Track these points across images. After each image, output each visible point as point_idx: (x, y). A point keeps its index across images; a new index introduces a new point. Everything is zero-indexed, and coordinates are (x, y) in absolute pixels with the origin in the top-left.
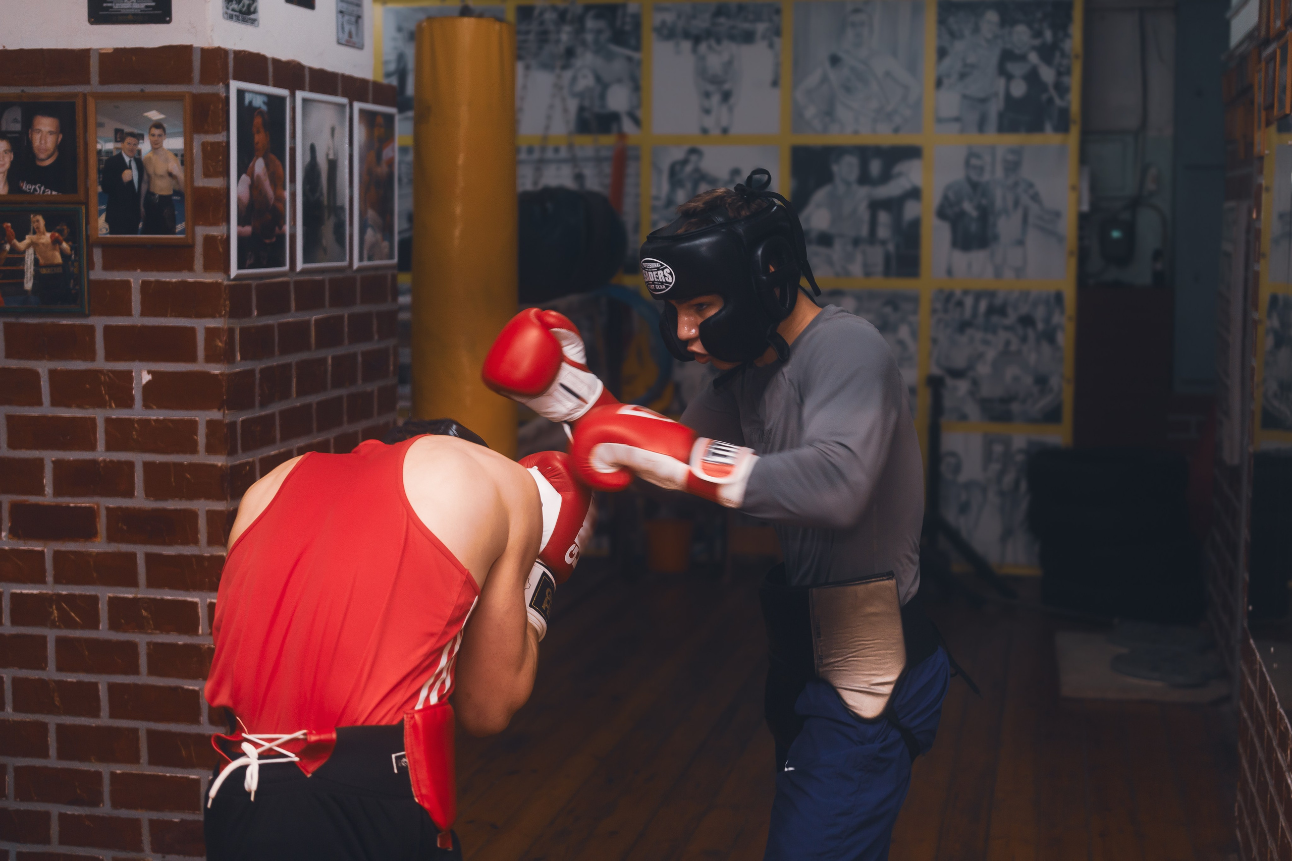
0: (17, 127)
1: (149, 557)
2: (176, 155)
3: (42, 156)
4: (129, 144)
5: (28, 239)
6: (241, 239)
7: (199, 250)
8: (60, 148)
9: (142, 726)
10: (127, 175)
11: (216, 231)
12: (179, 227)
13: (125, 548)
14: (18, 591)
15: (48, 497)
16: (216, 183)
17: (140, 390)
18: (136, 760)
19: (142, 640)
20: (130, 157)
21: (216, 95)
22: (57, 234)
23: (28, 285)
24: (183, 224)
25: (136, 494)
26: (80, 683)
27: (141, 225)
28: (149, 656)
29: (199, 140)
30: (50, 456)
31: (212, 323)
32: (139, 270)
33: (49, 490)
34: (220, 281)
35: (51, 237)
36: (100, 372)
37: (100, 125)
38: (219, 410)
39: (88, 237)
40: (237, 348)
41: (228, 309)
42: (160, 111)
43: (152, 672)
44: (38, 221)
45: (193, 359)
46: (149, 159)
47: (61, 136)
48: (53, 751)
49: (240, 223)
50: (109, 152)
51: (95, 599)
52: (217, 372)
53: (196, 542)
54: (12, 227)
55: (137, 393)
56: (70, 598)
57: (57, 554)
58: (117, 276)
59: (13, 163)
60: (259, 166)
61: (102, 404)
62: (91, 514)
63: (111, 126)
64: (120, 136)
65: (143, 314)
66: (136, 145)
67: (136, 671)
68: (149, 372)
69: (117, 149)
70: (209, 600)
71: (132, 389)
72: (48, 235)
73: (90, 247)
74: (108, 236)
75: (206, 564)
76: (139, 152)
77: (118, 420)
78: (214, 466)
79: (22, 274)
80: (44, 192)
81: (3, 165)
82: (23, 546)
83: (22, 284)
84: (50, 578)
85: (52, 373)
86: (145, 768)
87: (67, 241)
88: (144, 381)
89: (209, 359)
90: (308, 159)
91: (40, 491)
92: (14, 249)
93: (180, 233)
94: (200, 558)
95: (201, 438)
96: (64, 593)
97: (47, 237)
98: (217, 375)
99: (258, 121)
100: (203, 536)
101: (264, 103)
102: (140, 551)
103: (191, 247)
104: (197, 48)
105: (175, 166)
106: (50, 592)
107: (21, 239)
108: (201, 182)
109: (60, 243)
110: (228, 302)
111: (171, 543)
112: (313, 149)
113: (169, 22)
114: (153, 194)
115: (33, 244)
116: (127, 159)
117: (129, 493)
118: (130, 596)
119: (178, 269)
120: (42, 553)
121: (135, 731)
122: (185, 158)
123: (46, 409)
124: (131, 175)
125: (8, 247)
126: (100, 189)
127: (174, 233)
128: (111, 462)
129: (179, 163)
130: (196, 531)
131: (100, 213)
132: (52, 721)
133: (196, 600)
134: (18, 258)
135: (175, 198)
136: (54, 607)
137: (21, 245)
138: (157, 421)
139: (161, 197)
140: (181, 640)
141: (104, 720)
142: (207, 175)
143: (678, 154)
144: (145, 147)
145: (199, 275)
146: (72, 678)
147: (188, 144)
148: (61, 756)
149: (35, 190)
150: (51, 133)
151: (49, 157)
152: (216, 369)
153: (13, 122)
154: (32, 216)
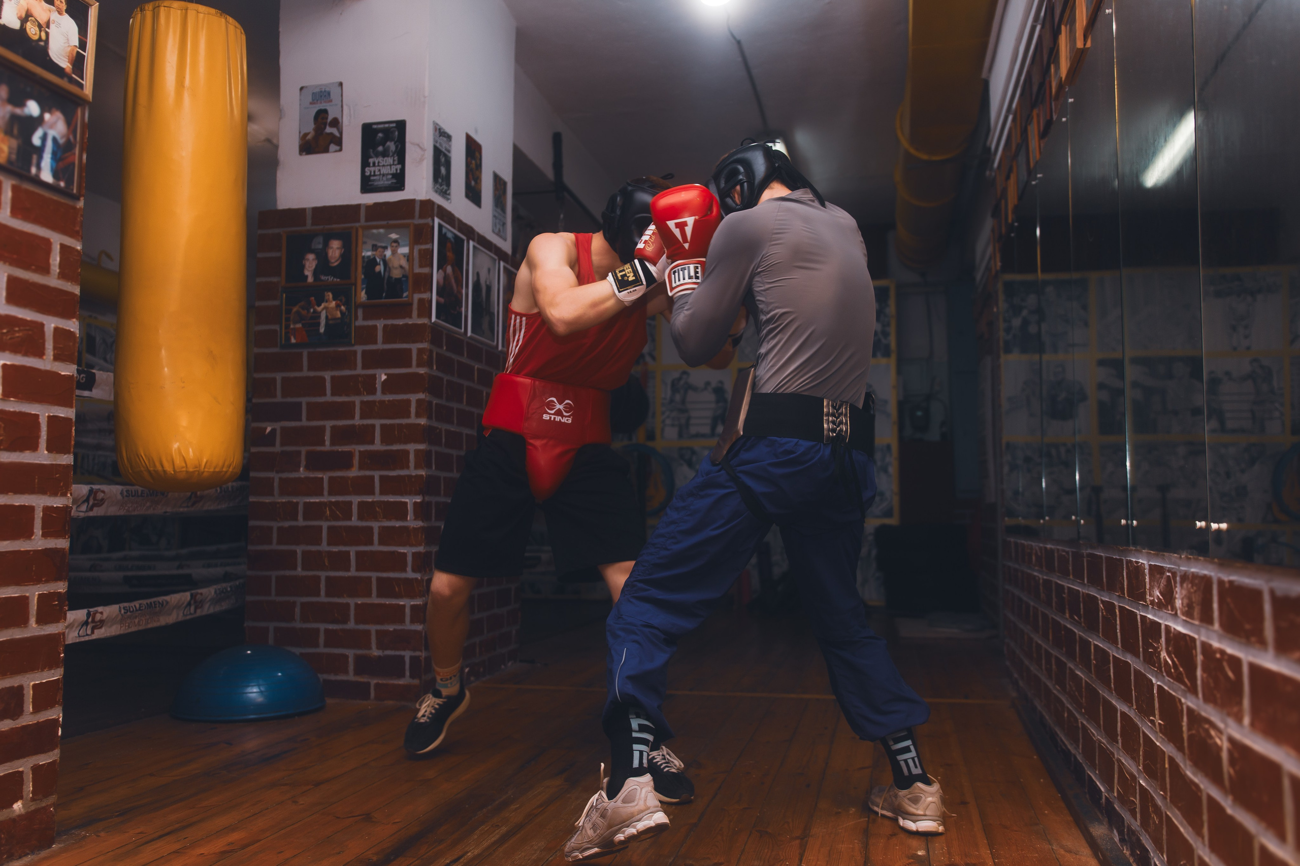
0: (320, 246)
1: (381, 477)
2: (405, 256)
3: (333, 261)
4: (380, 252)
5: (323, 306)
6: (438, 303)
7: (415, 306)
8: (343, 256)
9: (374, 575)
10: (378, 269)
11: (425, 296)
12: (405, 295)
13: (368, 473)
14: (308, 500)
15: (327, 446)
16: (426, 270)
17: (381, 384)
18: (369, 595)
19: (375, 525)
20: (380, 258)
21: (427, 224)
22: (339, 302)
23: (322, 330)
24: (407, 293)
25: (376, 442)
26: (340, 552)
27: (384, 295)
28: (380, 534)
29: (417, 248)
30: (329, 424)
31: (421, 346)
32: (382, 319)
33: (327, 443)
34: (426, 322)
35: (336, 303)
36: (359, 376)
37: (364, 243)
38: (423, 393)
39: (355, 303)
40: (434, 362)
41: (430, 338)
42: (397, 233)
43: (381, 543)
44: (329, 295)
45: (410, 366)
46: (390, 259)
47: (343, 250)
48: (323, 592)
49: (438, 294)
50: (369, 257)
51: (350, 504)
52: (423, 372)
53: (408, 467)
54: (315, 299)
55: (378, 386)
56: (337, 503)
57: (331, 478)
58: (370, 323)
59: (317, 266)
60: (449, 269)
61: (358, 393)
62: (350, 455)
63: (370, 243)
64: (375, 248)
65: (384, 343)
66: (384, 252)
67: (371, 543)
68: (385, 374)
69: (373, 255)
70: (414, 500)
71: (376, 384)
72: (334, 303)
73: (357, 307)
74: (366, 301)
75: (413, 480)
76: (385, 256)
77: (368, 402)
78: (419, 424)
79: (319, 324)
80: (333, 280)
81: (312, 266)
82: (312, 475)
83: (319, 330)
84: (326, 492)
85: (333, 378)
86: (375, 600)
87: (344, 305)
88: (383, 380)
89: (418, 365)
90: (475, 279)
91: (322, 443)
92: (315, 311)
93: (405, 298)
94: (410, 477)
95: (413, 410)
96: (333, 500)
97: (333, 304)
98: (422, 374)
99: (449, 245)
100: (412, 464)
101: (453, 237)
102: (377, 474)
103: (410, 304)
104: (418, 200)
105: (404, 262)
106: (326, 500)
107: (319, 305)
108: (417, 270)
109: (340, 307)
110: (430, 335)
111: (394, 469)
112: (478, 274)
113: (403, 190)
114: (392, 278)
115: (325, 308)
116: (378, 260)
117: (372, 442)
118: (370, 500)
119: (404, 317)
120: (322, 478)
121: (370, 578)
122: (409, 257)
123: (329, 398)
124: (380, 268)
125: (312, 310)
126: (363, 277)
127: (402, 298)
128: (363, 425)
129: (406, 260)
130: (408, 461)
131: (362, 290)
132: (323, 575)
133: (407, 500)
134: (317, 315)
135: (404, 279)
136: (327, 508)
137: (319, 309)
138: (389, 401)
139: (396, 279)
140: (398, 524)
141: (353, 573)
142: (421, 266)
143: (676, 375)
144: (388, 253)
145: (415, 320)
146: (335, 549)
147: (411, 250)
148: (328, 595)
149: (328, 279)
150: (338, 248)
151: (337, 261)
152: (422, 371)
153: (318, 244)
154: (326, 293)
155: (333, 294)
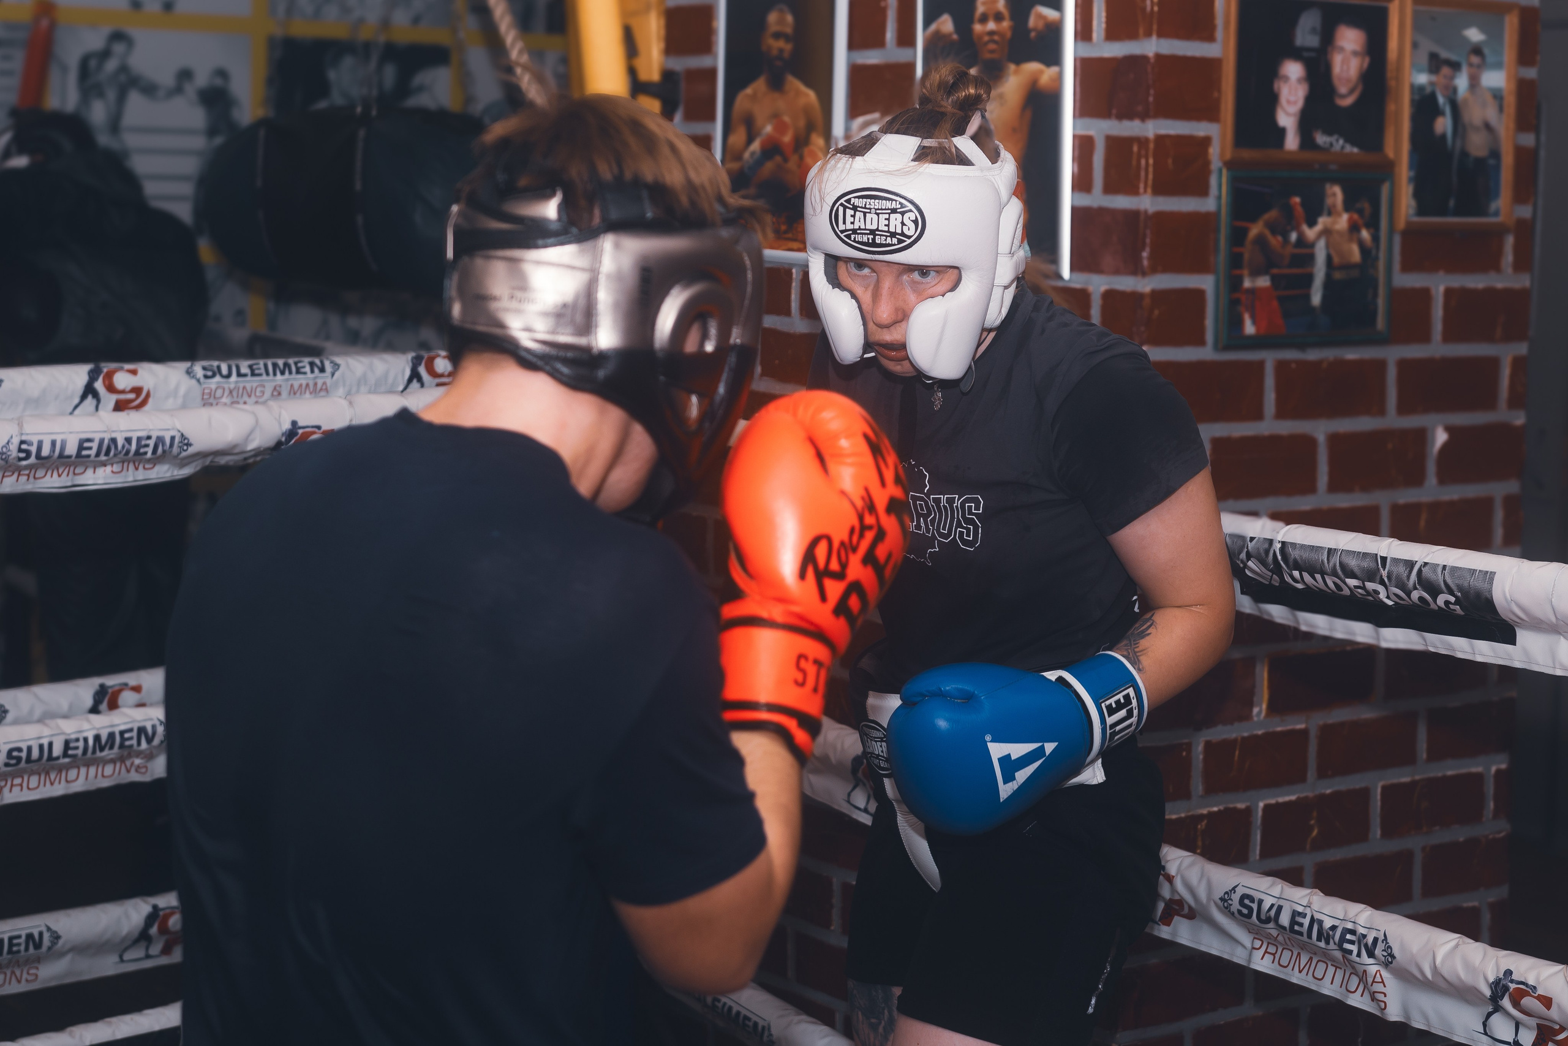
0: (1315, 42)
2: (1495, 97)
3: (1343, 90)
4: (1445, 77)
5: (1320, 224)
7: (1509, 239)
8: (1365, 76)
10: (1440, 125)
12: (1493, 207)
14: (1273, 801)
17: (1436, 455)
19: (1416, 845)
20: (1445, 97)
22: (1354, 213)
23: (1317, 298)
24: (1498, 201)
27: (1452, 203)
31: (1517, 350)
32: (1443, 272)
35: (1350, 220)
36: (1390, 433)
39: (1390, 222)
42: (1480, 28)
44: (1334, 195)
45: (1493, 404)
46: (1466, 101)
47: (1367, 59)
50: (1423, 88)
51: (1365, 795)
54: (1303, 204)
57: (1322, 730)
58: (1417, 281)
59: (1307, 103)
63: (1427, 47)
64: (1435, 65)
65: (1445, 339)
66: (1454, 77)
68: (1445, 430)
69: (1431, 83)
71: (1425, 459)
72: (1345, 217)
73: (1392, 234)
74: (1413, 218)
76: (1455, 90)
77: (1407, 506)
79: (1309, 280)
80: (1343, 147)
81: (1295, 103)
82: (1280, 726)
83: (1307, 297)
84: (1312, 772)
85: (1334, 439)
88: (1440, 443)
92: (1302, 242)
93: (1493, 214)
96: (1329, 791)
97: (1344, 221)
98: (1518, 428)
102: (1422, 707)
105: (1493, 114)
106: (1311, 794)
107: (1312, 223)
114: (1467, 155)
115: (1327, 232)
116: (1441, 100)
118: (1408, 779)
119: (1486, 270)
120: (1304, 733)
123: (1323, 497)
124: (1445, 124)
125: (1295, 237)
126: (1410, 145)
127: (1486, 214)
129: (1498, 107)
131: (1408, 184)
133: (1483, 771)
134: (1304, 255)
135: (1488, 162)
137: (1310, 233)
138: (1450, 502)
139: (1476, 161)
140: (1464, 835)
144: (1462, 83)
145: (1508, 277)
149: (1331, 144)
150: (1356, 50)
151: (1351, 91)
153: (1306, 34)
154: (1328, 186)
155: (1345, 192)
